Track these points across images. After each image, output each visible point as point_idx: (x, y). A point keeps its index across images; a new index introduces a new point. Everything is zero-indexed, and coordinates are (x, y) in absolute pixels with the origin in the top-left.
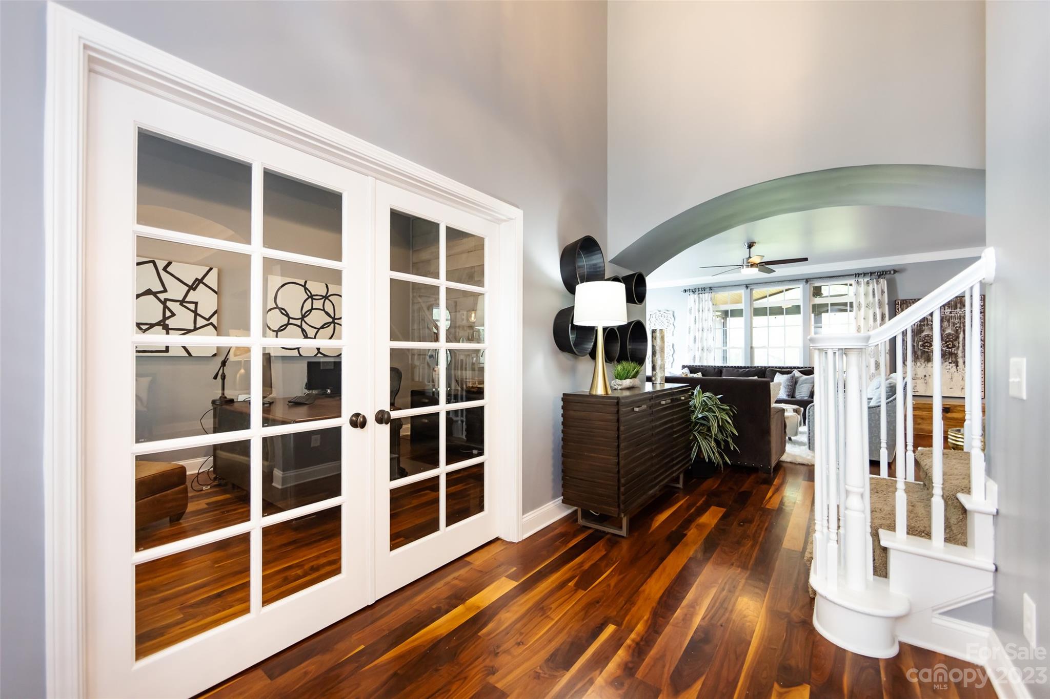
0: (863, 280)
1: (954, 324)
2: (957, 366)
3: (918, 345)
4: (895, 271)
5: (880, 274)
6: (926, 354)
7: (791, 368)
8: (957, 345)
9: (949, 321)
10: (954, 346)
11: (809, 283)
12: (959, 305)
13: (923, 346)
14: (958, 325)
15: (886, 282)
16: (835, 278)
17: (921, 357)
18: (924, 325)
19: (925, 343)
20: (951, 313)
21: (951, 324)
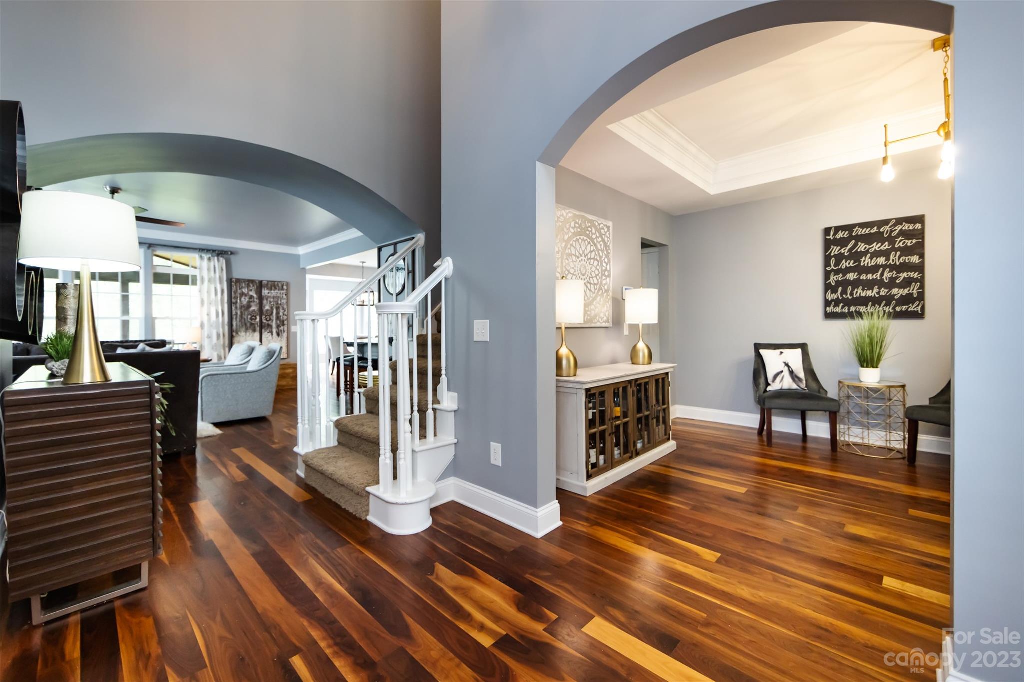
0: (206, 256)
1: (271, 302)
2: (272, 335)
3: (248, 318)
4: (232, 253)
5: (220, 253)
6: (253, 326)
7: (136, 341)
8: (272, 318)
9: (267, 300)
10: (270, 319)
11: (151, 249)
12: (273, 288)
13: (251, 319)
14: (273, 303)
15: (224, 261)
16: (179, 249)
17: (250, 327)
18: (252, 302)
19: (252, 317)
20: (269, 293)
21: (269, 302)
